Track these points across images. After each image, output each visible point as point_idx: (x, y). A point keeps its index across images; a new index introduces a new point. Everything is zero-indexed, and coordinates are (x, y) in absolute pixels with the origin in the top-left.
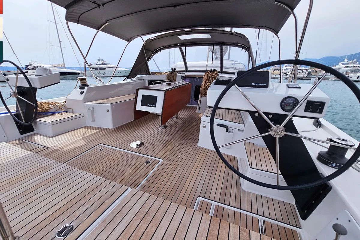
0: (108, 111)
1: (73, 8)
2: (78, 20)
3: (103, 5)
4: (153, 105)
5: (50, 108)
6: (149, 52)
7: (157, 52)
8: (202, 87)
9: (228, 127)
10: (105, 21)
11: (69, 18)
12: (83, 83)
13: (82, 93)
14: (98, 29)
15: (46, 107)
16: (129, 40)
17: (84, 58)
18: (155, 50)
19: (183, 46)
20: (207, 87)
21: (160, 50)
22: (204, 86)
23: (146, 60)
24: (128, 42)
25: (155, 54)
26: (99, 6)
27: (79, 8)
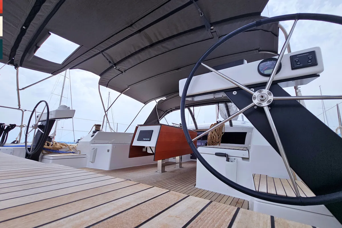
0: (108, 151)
1: (105, 75)
2: (107, 85)
3: (125, 71)
4: (148, 139)
5: (62, 148)
6: (161, 112)
7: (168, 113)
8: (209, 137)
9: (228, 156)
10: (127, 87)
11: (101, 83)
12: (97, 129)
13: (92, 136)
14: (121, 92)
15: (58, 146)
16: (145, 103)
17: (105, 112)
18: (167, 111)
19: (191, 106)
20: (213, 136)
21: (172, 111)
22: (211, 136)
23: (158, 118)
24: (145, 105)
25: (166, 114)
26: (122, 72)
27: (109, 75)
